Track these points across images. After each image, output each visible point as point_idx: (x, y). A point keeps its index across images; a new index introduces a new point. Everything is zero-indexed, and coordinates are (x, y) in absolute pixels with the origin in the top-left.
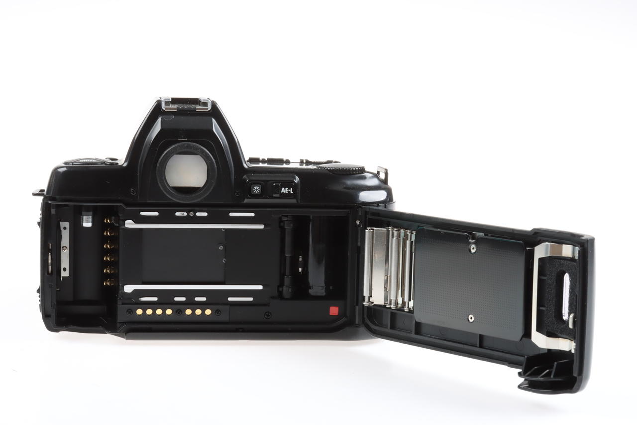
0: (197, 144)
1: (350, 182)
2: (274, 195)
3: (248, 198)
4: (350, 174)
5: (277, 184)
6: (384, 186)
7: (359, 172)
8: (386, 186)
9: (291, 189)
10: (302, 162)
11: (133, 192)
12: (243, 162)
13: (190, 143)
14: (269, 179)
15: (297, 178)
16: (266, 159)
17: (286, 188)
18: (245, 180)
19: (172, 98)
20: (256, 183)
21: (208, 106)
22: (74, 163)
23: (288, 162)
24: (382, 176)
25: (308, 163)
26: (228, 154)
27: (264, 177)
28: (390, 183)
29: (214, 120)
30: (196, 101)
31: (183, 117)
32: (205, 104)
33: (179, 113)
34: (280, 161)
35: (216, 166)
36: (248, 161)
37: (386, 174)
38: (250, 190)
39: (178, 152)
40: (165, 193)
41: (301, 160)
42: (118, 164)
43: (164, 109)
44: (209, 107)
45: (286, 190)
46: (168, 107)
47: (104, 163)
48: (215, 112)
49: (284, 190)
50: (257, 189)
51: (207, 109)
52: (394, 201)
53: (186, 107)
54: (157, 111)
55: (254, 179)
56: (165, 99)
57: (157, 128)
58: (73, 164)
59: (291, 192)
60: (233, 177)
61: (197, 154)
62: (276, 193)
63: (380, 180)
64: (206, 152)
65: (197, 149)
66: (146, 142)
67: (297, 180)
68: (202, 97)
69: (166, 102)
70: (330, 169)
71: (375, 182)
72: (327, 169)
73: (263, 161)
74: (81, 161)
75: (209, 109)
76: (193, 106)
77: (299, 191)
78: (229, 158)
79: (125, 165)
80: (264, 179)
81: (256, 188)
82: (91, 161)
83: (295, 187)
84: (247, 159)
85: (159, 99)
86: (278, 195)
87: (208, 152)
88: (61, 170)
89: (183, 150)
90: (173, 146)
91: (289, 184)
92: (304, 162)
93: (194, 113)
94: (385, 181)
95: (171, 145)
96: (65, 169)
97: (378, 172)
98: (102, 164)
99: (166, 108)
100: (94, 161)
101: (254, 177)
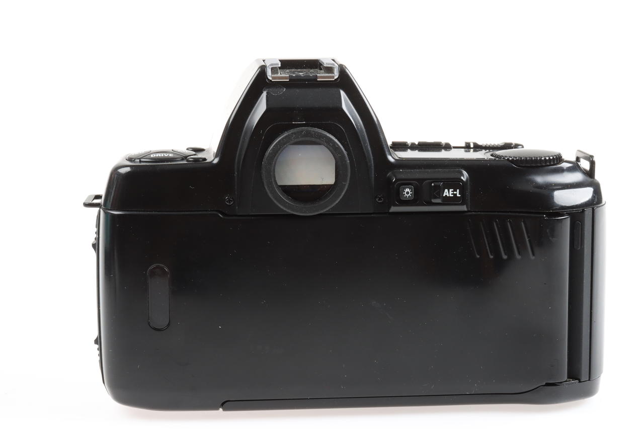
0: (320, 131)
1: (540, 179)
2: (434, 201)
3: (395, 205)
4: (542, 166)
5: (437, 183)
6: (590, 180)
7: (554, 162)
8: (592, 180)
9: (458, 190)
10: (467, 147)
11: (229, 201)
12: (386, 150)
13: (310, 129)
14: (425, 176)
15: (465, 173)
16: (417, 143)
17: (451, 190)
18: (390, 180)
19: (281, 61)
20: (407, 183)
21: (333, 73)
22: (142, 160)
23: (448, 147)
24: (585, 165)
25: (477, 148)
26: (365, 143)
27: (417, 174)
28: (598, 176)
29: (342, 93)
30: (315, 64)
31: (298, 90)
32: (330, 70)
33: (293, 83)
34: (436, 147)
35: (348, 161)
36: (391, 147)
37: (593, 164)
38: (398, 193)
39: (292, 142)
40: (275, 202)
41: (466, 143)
42: (205, 159)
43: (270, 78)
44: (336, 75)
45: (451, 193)
46: (275, 75)
47: (185, 158)
48: (345, 82)
49: (448, 193)
50: (408, 192)
51: (333, 77)
52: (603, 203)
53: (302, 74)
54: (260, 83)
55: (403, 176)
56: (272, 65)
57: (261, 107)
58: (140, 162)
59: (458, 195)
60: (373, 176)
61: (320, 144)
62: (435, 198)
63: (585, 173)
64: (333, 140)
65: (321, 136)
66: (245, 126)
67: (465, 176)
68: (325, 57)
69: (272, 69)
70: (513, 159)
71: (577, 177)
72: (508, 159)
73: (413, 147)
74: (152, 156)
75: (336, 77)
76: (311, 73)
77: (468, 193)
78: (366, 147)
79: (216, 161)
80: (417, 176)
81: (407, 190)
82: (166, 155)
83: (462, 186)
84: (390, 143)
85: (263, 64)
86: (439, 201)
87: (336, 140)
88: (123, 171)
89: (301, 139)
90: (286, 134)
91: (454, 183)
92: (472, 146)
93: (313, 83)
94: (590, 173)
95: (282, 132)
96: (128, 169)
97: (578, 159)
98: (183, 159)
99: (273, 78)
100: (170, 155)
101: (403, 174)
